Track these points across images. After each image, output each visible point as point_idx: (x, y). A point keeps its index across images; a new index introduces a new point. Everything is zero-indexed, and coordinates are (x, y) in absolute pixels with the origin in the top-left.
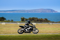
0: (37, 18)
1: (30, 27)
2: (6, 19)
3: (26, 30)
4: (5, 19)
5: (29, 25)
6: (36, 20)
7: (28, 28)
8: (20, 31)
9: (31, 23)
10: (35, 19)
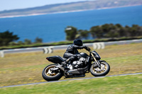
0: (119, 26)
1: (82, 59)
2: (18, 39)
4: (16, 38)
5: (79, 51)
6: (116, 33)
7: (75, 63)
8: (49, 72)
9: (84, 45)
10: (114, 28)
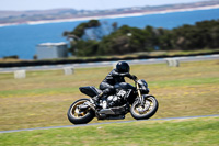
3: (104, 104)
